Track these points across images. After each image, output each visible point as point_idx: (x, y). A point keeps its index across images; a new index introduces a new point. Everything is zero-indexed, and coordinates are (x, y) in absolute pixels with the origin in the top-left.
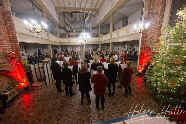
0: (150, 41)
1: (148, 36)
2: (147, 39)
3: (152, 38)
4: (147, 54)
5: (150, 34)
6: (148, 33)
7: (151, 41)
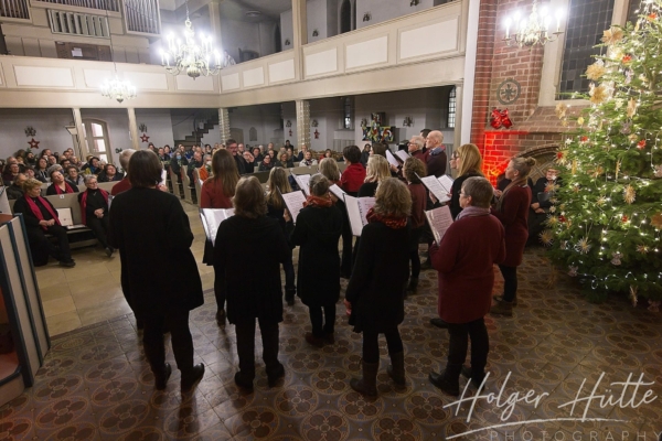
0: (504, 88)
1: (497, 69)
2: (496, 81)
3: (513, 77)
4: (496, 142)
5: (505, 63)
6: (497, 58)
7: (509, 92)
